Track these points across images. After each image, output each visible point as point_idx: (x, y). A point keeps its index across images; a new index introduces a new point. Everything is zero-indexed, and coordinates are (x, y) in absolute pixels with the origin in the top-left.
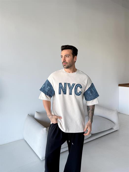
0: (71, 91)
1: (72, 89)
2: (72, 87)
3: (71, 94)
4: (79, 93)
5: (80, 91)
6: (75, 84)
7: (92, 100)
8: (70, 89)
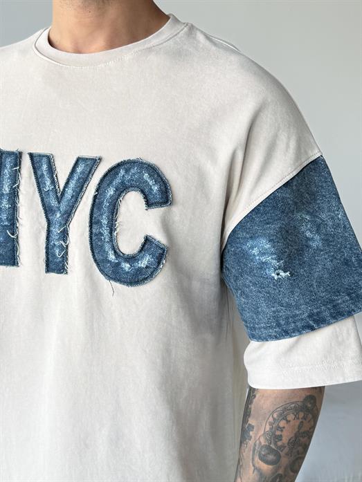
0: (56, 230)
1: (68, 215)
2: (69, 192)
3: (55, 263)
4: (131, 259)
5: (147, 240)
6: (94, 162)
7: (286, 333)
8: (48, 210)
